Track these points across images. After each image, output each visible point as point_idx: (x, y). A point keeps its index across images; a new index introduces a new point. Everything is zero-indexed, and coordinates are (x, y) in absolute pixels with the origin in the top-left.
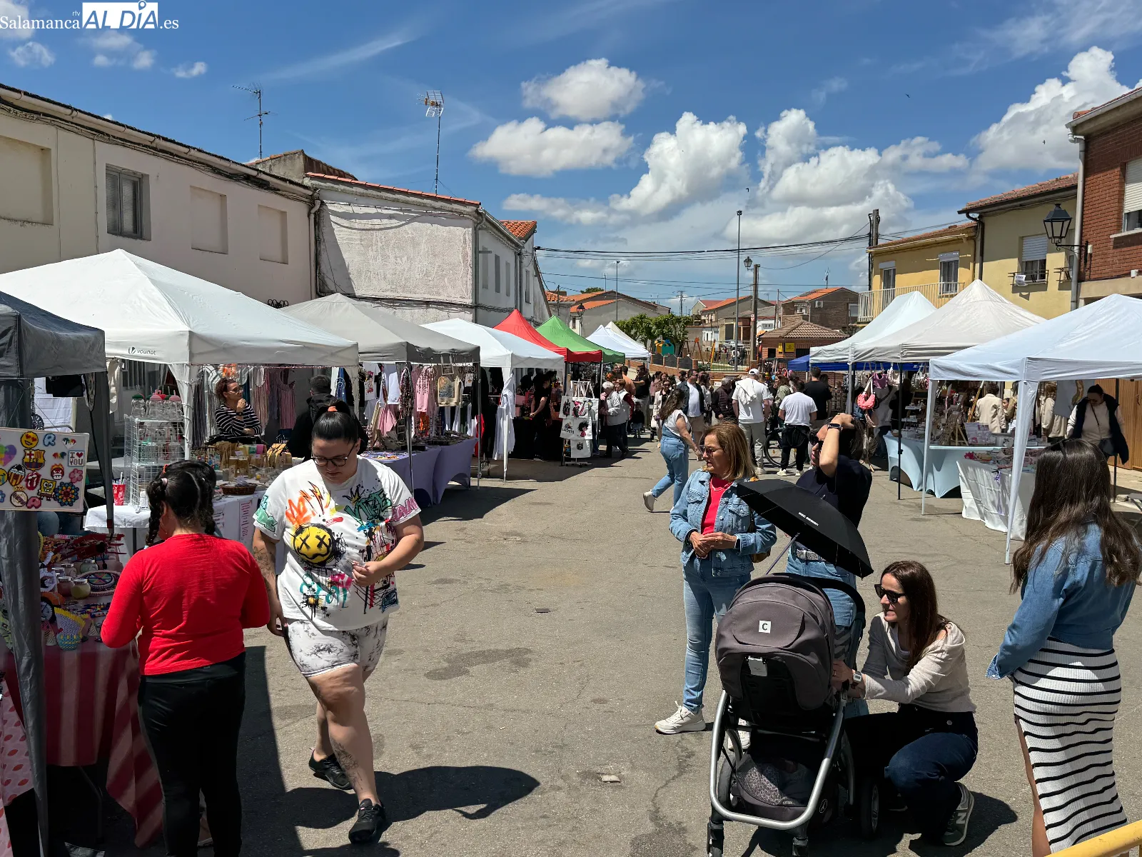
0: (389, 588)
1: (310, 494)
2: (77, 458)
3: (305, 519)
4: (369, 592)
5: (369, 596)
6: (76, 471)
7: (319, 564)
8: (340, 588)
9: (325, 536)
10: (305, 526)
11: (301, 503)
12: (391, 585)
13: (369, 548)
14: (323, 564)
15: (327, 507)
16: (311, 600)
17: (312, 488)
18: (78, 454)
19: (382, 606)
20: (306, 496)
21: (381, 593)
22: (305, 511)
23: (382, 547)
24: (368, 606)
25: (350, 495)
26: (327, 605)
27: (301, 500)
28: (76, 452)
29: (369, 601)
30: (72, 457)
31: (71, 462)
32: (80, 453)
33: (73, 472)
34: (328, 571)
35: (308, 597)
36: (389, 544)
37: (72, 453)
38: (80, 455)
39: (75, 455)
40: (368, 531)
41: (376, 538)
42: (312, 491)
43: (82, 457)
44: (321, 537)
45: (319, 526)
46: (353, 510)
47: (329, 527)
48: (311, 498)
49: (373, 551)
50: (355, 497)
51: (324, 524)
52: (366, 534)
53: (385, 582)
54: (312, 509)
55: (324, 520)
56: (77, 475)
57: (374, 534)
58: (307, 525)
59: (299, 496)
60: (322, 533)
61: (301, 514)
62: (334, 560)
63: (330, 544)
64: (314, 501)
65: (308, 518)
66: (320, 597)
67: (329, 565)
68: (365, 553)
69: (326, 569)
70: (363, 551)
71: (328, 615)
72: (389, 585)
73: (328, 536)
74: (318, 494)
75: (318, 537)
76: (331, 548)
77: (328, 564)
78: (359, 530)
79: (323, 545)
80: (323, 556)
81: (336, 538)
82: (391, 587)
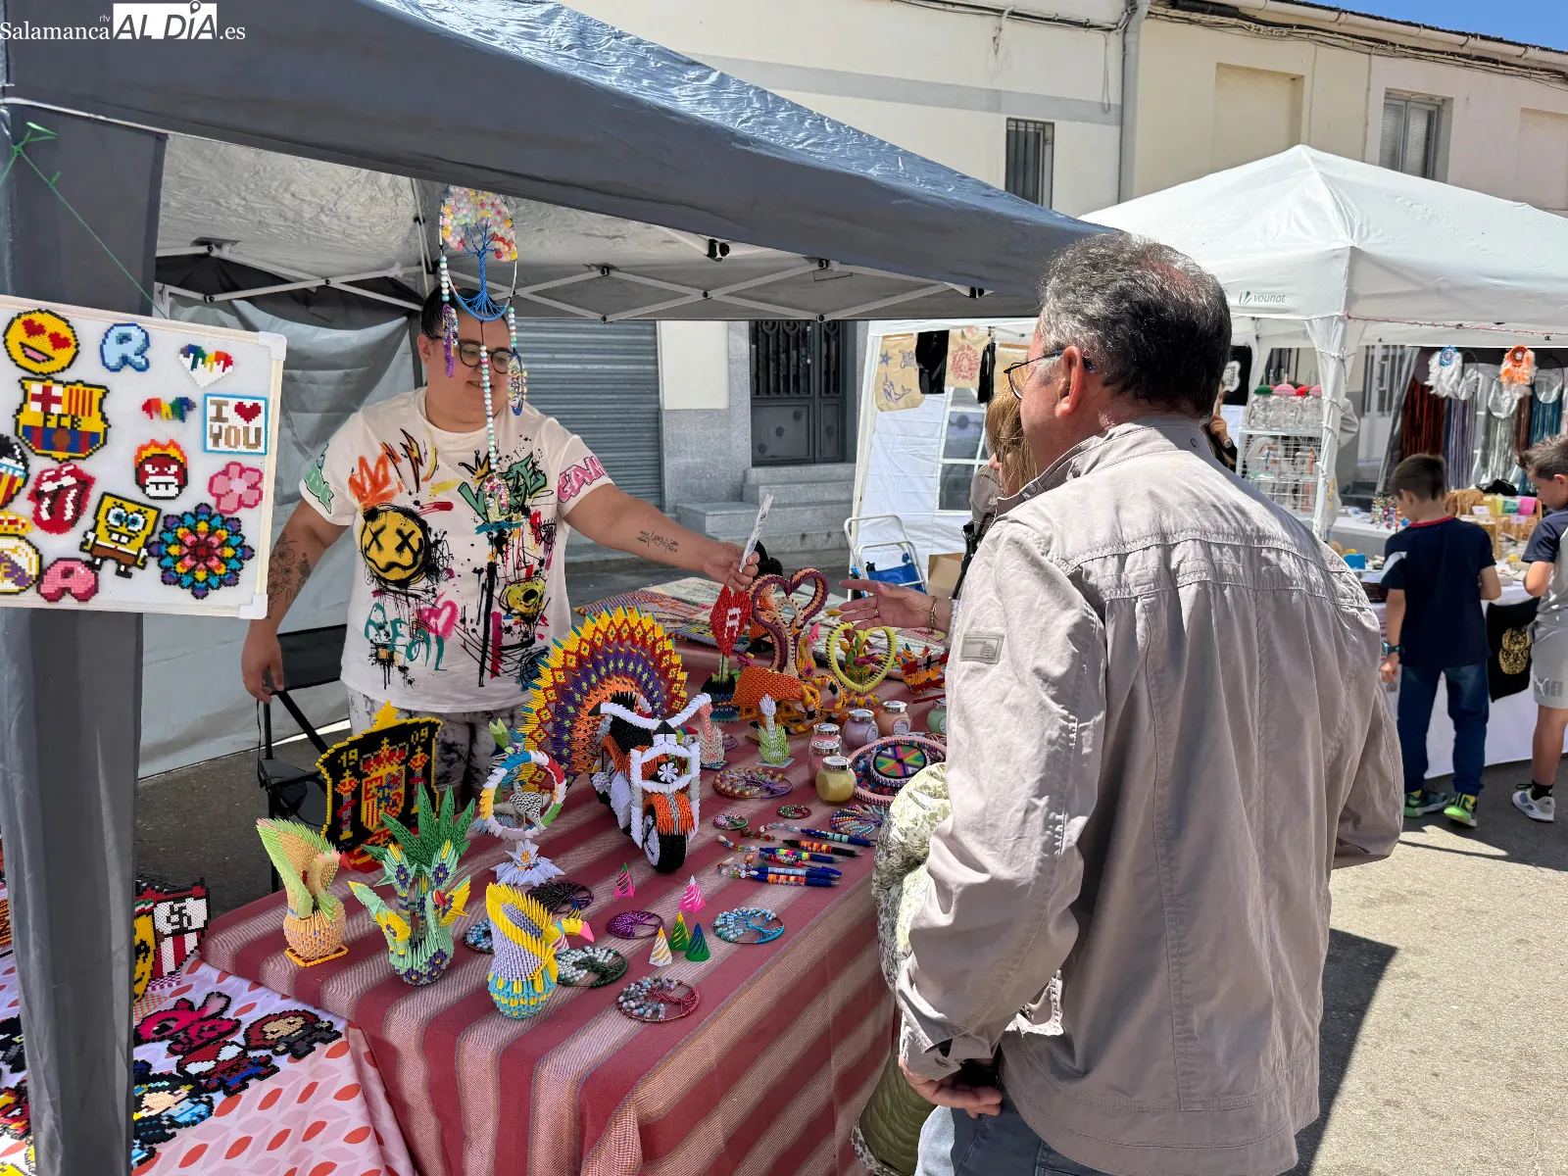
0: (534, 646)
1: (400, 451)
2: (237, 421)
3: (386, 496)
4: (490, 649)
5: (488, 654)
6: (235, 470)
7: (397, 583)
8: (432, 636)
9: (413, 532)
10: (382, 508)
11: (381, 466)
12: (537, 639)
13: (492, 569)
14: (403, 584)
15: (426, 479)
16: (383, 654)
17: (406, 442)
18: (240, 409)
19: (522, 676)
20: (391, 454)
21: (518, 654)
22: (386, 480)
23: (518, 568)
24: (487, 673)
25: (473, 464)
26: (408, 664)
27: (381, 461)
28: (233, 402)
29: (488, 664)
30: (219, 418)
31: (217, 438)
32: (248, 403)
33: (225, 473)
34: (411, 599)
35: (377, 646)
36: (532, 566)
37: (219, 406)
38: (248, 413)
39: (229, 411)
40: (495, 534)
41: (510, 551)
42: (405, 447)
43: (258, 421)
44: (406, 533)
45: (408, 513)
46: (475, 492)
47: (423, 517)
48: (400, 461)
49: (500, 572)
50: (482, 468)
51: (416, 509)
52: (491, 540)
53: (526, 635)
54: (399, 479)
55: (417, 503)
56: (239, 486)
57: (506, 541)
58: (385, 508)
59: (380, 451)
60: (410, 526)
61: (376, 486)
62: (425, 580)
63: (420, 550)
64: (405, 465)
65: (390, 495)
66: (397, 648)
67: (413, 588)
68: (484, 575)
69: (407, 595)
70: (481, 571)
71: (410, 682)
72: (533, 641)
73: (419, 534)
74: (415, 454)
75: (399, 532)
76: (420, 557)
77: (411, 587)
78: (480, 530)
79: (407, 550)
80: (405, 568)
81: (432, 539)
82: (539, 644)
